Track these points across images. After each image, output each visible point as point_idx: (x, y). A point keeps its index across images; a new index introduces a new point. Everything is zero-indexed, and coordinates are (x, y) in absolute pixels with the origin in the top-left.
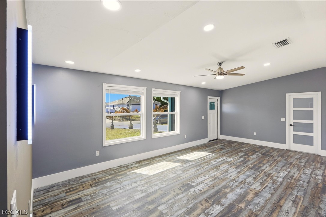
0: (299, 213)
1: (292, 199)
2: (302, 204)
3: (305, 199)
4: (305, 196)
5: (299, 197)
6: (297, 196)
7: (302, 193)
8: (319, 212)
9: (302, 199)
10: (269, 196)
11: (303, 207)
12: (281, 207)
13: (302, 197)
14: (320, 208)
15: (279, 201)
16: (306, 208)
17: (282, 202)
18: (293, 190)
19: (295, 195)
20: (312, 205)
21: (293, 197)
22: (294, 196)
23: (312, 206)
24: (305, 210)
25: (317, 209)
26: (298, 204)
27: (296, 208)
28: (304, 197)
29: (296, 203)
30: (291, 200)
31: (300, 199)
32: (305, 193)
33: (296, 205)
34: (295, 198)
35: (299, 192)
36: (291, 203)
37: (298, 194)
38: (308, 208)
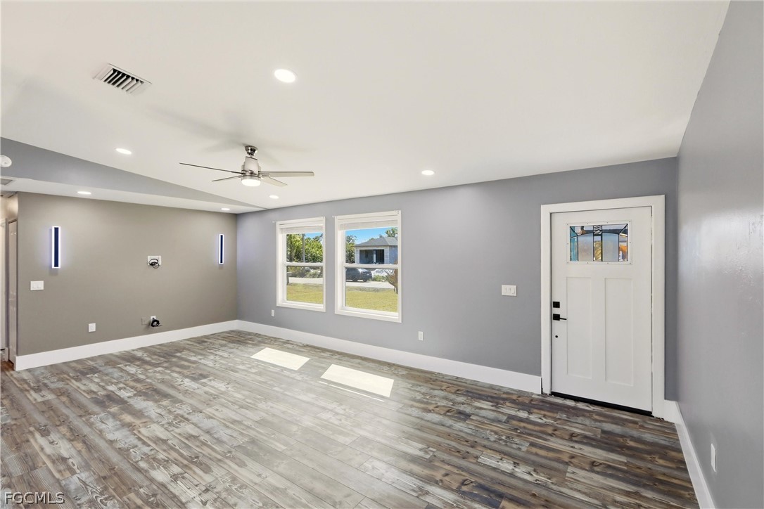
0: (37, 454)
1: (71, 460)
2: (47, 466)
3: (52, 481)
4: (57, 485)
5: (67, 474)
6: (73, 472)
7: (72, 487)
8: (5, 478)
9: (57, 475)
10: (110, 437)
11: (40, 464)
12: (70, 440)
13: (61, 478)
14: (9, 486)
15: (84, 442)
16: (34, 467)
17: (80, 445)
18: (96, 477)
19: (78, 471)
20: (28, 480)
21: (74, 465)
22: (75, 467)
23: (25, 478)
24: (30, 463)
25: (13, 480)
26: (53, 462)
27: (49, 456)
28: (58, 481)
29: (56, 461)
30: (70, 458)
31: (60, 471)
32: (65, 493)
33: (54, 458)
34: (68, 466)
35: (80, 484)
36: (65, 455)
37: (75, 477)
38: (31, 470)
